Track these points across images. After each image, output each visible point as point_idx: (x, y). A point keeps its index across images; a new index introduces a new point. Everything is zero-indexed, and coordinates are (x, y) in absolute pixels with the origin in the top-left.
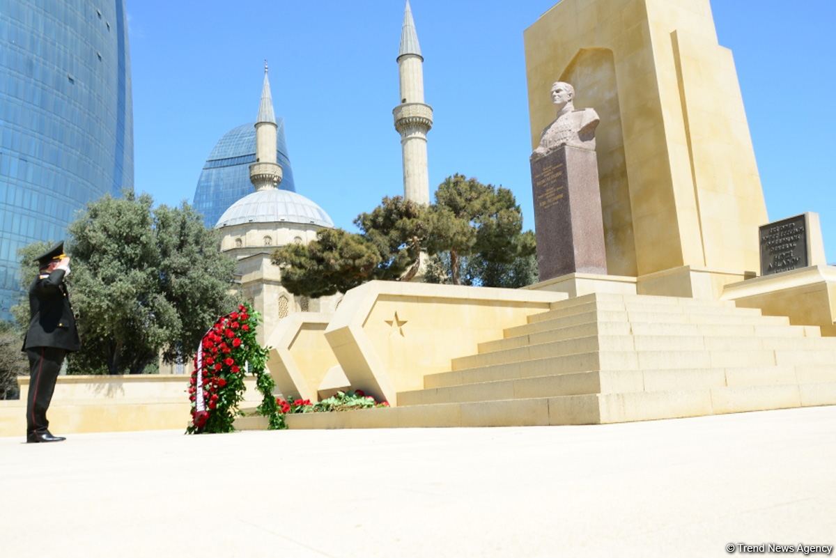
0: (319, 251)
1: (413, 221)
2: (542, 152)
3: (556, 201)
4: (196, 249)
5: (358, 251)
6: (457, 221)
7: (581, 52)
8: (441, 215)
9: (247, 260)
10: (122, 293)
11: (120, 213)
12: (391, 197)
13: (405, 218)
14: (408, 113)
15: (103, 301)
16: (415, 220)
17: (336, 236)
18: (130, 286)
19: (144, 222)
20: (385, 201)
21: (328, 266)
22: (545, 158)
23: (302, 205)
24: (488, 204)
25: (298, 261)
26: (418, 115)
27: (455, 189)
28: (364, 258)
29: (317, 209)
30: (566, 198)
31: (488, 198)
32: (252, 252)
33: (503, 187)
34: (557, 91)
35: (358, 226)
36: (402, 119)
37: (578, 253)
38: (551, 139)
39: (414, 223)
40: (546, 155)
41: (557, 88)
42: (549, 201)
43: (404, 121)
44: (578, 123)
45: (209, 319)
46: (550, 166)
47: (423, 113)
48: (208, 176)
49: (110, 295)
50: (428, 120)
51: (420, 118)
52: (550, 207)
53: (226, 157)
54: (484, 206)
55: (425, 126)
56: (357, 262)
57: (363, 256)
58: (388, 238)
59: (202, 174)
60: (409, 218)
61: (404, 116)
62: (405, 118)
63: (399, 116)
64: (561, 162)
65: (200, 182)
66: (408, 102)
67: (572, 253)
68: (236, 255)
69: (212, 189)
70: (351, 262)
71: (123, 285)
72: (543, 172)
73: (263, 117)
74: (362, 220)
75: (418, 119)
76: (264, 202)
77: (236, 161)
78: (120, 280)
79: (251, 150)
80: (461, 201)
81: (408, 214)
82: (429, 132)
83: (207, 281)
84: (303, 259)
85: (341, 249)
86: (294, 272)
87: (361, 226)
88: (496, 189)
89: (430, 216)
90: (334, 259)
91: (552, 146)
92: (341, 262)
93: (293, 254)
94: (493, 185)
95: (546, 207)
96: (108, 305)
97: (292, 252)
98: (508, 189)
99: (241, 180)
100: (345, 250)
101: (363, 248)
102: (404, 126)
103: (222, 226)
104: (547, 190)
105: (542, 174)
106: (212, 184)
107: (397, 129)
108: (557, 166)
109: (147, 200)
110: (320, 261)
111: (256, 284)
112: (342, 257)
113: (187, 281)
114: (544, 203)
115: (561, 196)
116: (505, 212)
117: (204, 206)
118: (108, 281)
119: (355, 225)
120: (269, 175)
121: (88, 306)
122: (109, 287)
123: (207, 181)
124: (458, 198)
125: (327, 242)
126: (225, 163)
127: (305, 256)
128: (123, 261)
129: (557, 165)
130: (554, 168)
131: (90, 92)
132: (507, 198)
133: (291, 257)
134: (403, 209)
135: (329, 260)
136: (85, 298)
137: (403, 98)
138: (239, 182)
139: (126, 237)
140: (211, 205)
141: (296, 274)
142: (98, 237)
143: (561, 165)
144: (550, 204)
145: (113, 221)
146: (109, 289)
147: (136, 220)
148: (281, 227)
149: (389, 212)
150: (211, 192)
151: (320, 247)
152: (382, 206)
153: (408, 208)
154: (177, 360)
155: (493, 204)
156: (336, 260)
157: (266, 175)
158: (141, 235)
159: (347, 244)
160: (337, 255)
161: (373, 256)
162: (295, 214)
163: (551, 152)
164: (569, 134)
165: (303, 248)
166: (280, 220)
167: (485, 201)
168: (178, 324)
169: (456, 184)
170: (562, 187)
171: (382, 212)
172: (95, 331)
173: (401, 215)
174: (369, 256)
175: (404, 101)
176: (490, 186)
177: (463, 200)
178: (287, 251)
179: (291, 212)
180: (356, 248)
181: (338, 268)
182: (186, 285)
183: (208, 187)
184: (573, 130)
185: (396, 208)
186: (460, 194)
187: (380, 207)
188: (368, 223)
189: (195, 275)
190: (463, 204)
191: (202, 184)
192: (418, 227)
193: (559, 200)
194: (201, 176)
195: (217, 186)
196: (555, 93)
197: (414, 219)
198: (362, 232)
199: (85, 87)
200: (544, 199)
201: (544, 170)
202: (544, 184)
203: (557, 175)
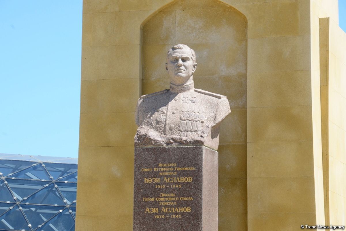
2: (159, 139)
3: (176, 213)
34: (184, 60)
38: (173, 126)
40: (166, 146)
41: (184, 56)
42: (164, 210)
46: (173, 165)
52: (166, 219)
64: (194, 166)
72: (157, 166)
95: (157, 217)
104: (163, 195)
105: (155, 170)
108: (186, 169)
114: (155, 211)
115: (188, 210)
129: (184, 166)
130: (179, 169)
143: (193, 169)
144: (165, 214)
163: (175, 145)
170: (191, 199)
193: (183, 214)
196: (180, 62)
200: (155, 204)
201: (160, 165)
202: (157, 184)
203: (183, 179)
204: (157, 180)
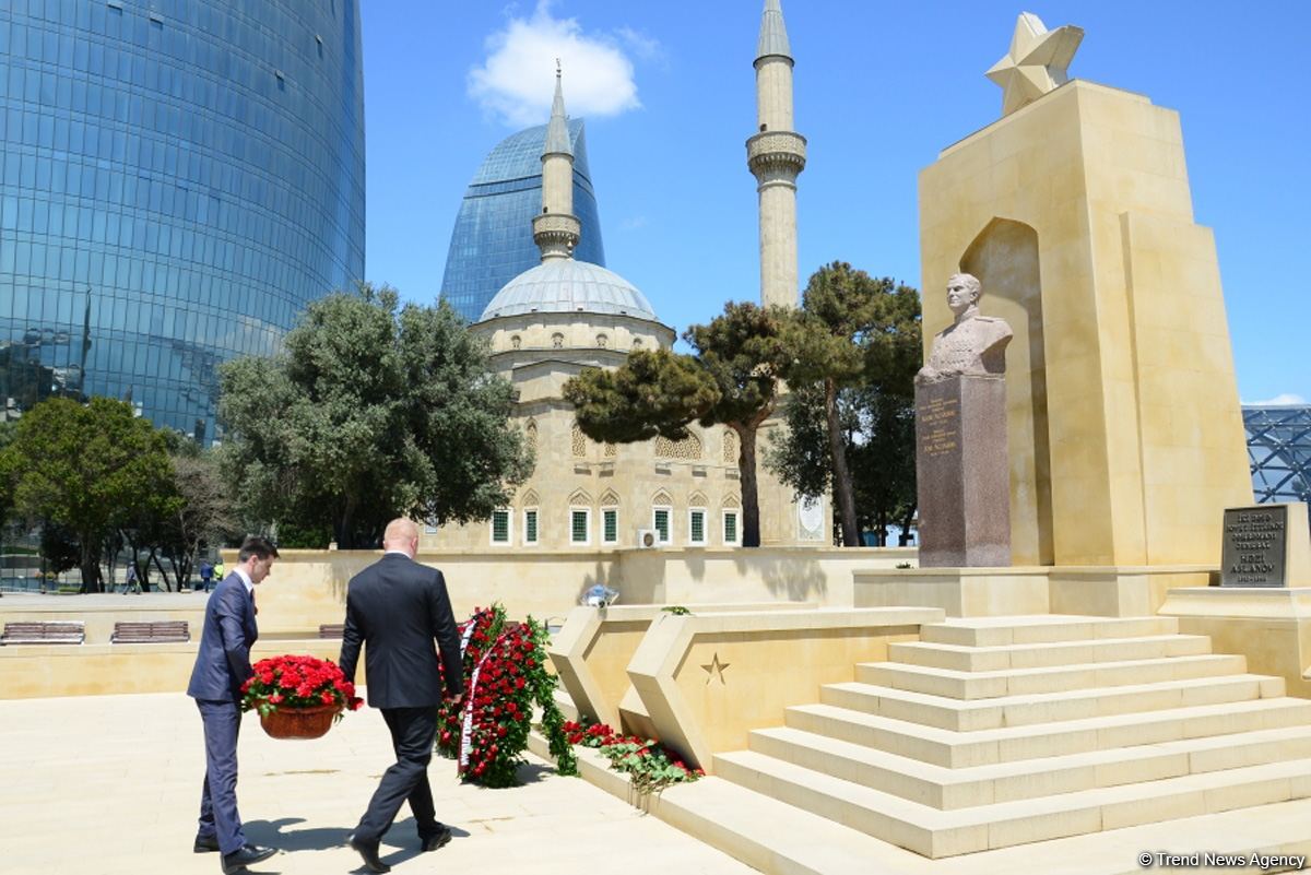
0: (632, 383)
1: (769, 341)
2: (931, 375)
3: (945, 450)
4: (457, 369)
5: (687, 385)
6: (833, 340)
7: (996, 222)
8: (811, 333)
9: (528, 369)
10: (356, 439)
11: (354, 324)
12: (737, 303)
13: (758, 337)
14: (768, 146)
15: (331, 448)
16: (773, 340)
17: (658, 361)
18: (366, 427)
19: (385, 335)
20: (729, 306)
21: (644, 403)
22: (934, 386)
23: (609, 286)
24: (883, 310)
25: (601, 396)
26: (785, 151)
27: (834, 289)
28: (697, 396)
29: (632, 291)
30: (958, 450)
31: (882, 304)
32: (535, 357)
33: (905, 285)
35: (689, 342)
36: (759, 156)
37: (971, 527)
38: (944, 359)
39: (771, 344)
40: (936, 381)
41: (956, 284)
42: (937, 447)
43: (762, 160)
44: (982, 340)
45: (474, 470)
46: (940, 400)
47: (790, 146)
48: (471, 208)
49: (340, 440)
50: (798, 156)
51: (786, 154)
52: (939, 456)
53: (499, 180)
54: (877, 316)
55: (794, 165)
56: (686, 400)
57: (695, 391)
58: (732, 364)
59: (463, 205)
60: (764, 336)
61: (763, 152)
62: (764, 155)
63: (756, 151)
64: (955, 398)
65: (459, 218)
66: (769, 129)
67: (963, 526)
68: (513, 361)
69: (477, 227)
70: (677, 399)
71: (356, 427)
72: (930, 404)
73: (554, 145)
74: (696, 334)
75: (783, 157)
76: (553, 282)
77: (512, 186)
78: (354, 419)
79: (535, 169)
80: (841, 308)
81: (764, 330)
82: (800, 175)
83: (471, 415)
84: (609, 393)
85: (664, 380)
86: (596, 411)
87: (693, 343)
88: (897, 285)
89: (796, 334)
90: (653, 394)
91: (944, 370)
92: (664, 399)
93: (594, 386)
94: (891, 279)
95: (932, 455)
96: (337, 453)
97: (593, 383)
98: (913, 288)
99: (519, 214)
100: (670, 383)
101: (695, 378)
102: (762, 166)
103: (493, 316)
104: (935, 432)
105: (929, 407)
106: (478, 220)
107: (751, 171)
108: (950, 402)
109: (390, 299)
110: (633, 396)
111: (541, 404)
112: (664, 392)
113: (444, 416)
114: (930, 448)
115: (953, 444)
116: (908, 324)
117: (466, 254)
118: (338, 420)
119: (684, 341)
120: (561, 232)
121: (311, 455)
122: (339, 428)
123: (470, 216)
124: (837, 303)
125: (642, 369)
126: (497, 189)
127: (611, 388)
128: (358, 392)
129: (948, 400)
130: (945, 403)
131: (305, 96)
132: (912, 301)
133: (592, 389)
134: (756, 321)
135: (646, 396)
136: (308, 444)
137: (761, 124)
138: (516, 218)
139: (360, 359)
140: (475, 253)
141: (598, 415)
142: (326, 356)
143: (955, 401)
144: (937, 451)
145: (345, 336)
146: (340, 431)
147: (375, 333)
148: (578, 321)
149: (735, 325)
150: (476, 233)
151: (632, 377)
152: (725, 315)
153: (763, 321)
154: (428, 519)
155: (889, 312)
156: (657, 397)
157: (556, 232)
158: (382, 354)
159: (673, 374)
160: (657, 389)
161: (709, 391)
162: (599, 300)
163: (943, 378)
164: (968, 356)
165: (609, 377)
166: (576, 310)
167: (878, 308)
168: (433, 477)
169: (835, 280)
170: (954, 433)
171: (725, 326)
172: (320, 488)
173: (752, 332)
174: (704, 393)
175: (763, 127)
176: (886, 280)
177: (845, 306)
178: (586, 380)
179: (592, 298)
180: (685, 380)
181: (659, 407)
182: (443, 422)
183: (471, 225)
184: (974, 351)
185: (745, 321)
186: (841, 297)
187: (721, 317)
188: (706, 342)
189: (454, 408)
190: (844, 313)
191: (463, 222)
192: (777, 350)
193: (949, 449)
194: (461, 209)
195: (484, 223)
196: (952, 292)
197: (771, 338)
198: (695, 352)
199: (299, 89)
200: (930, 442)
201: (933, 401)
202: (931, 421)
203: (949, 414)
204: (931, 418)
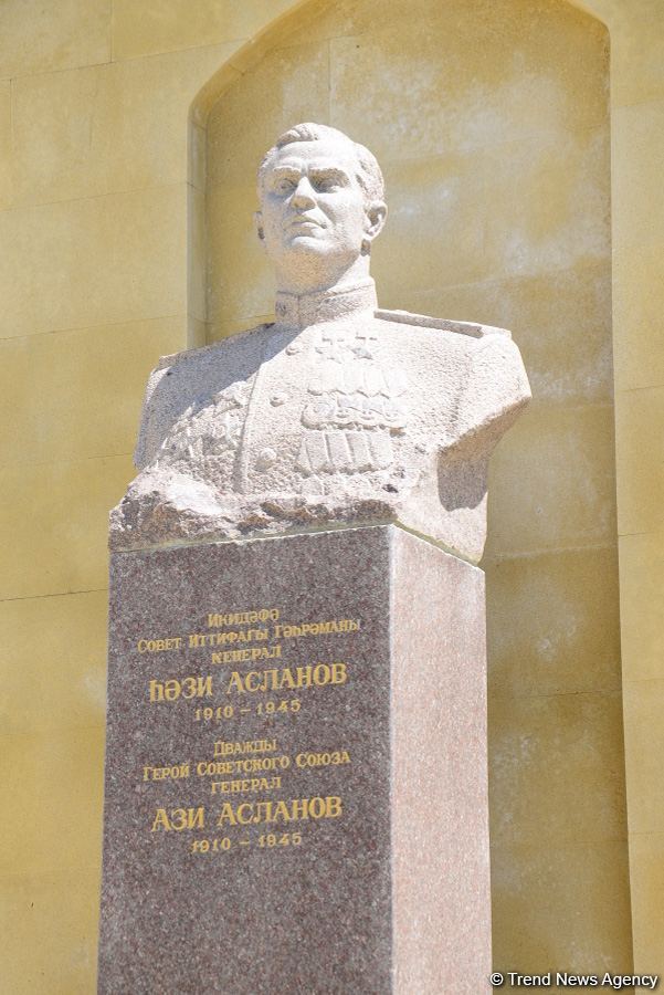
2: (211, 510)
34: (322, 182)
38: (271, 452)
40: (232, 539)
41: (323, 164)
42: (232, 814)
44: (443, 401)
46: (265, 614)
64: (352, 611)
72: (201, 627)
95: (200, 846)
104: (227, 749)
105: (194, 641)
108: (322, 628)
114: (191, 819)
115: (329, 807)
130: (292, 631)
143: (351, 625)
163: (275, 531)
164: (388, 451)
170: (341, 757)
184: (413, 437)
193: (309, 827)
196: (305, 188)
200: (194, 792)
201: (215, 620)
202: (202, 702)
203: (309, 675)
204: (202, 687)
